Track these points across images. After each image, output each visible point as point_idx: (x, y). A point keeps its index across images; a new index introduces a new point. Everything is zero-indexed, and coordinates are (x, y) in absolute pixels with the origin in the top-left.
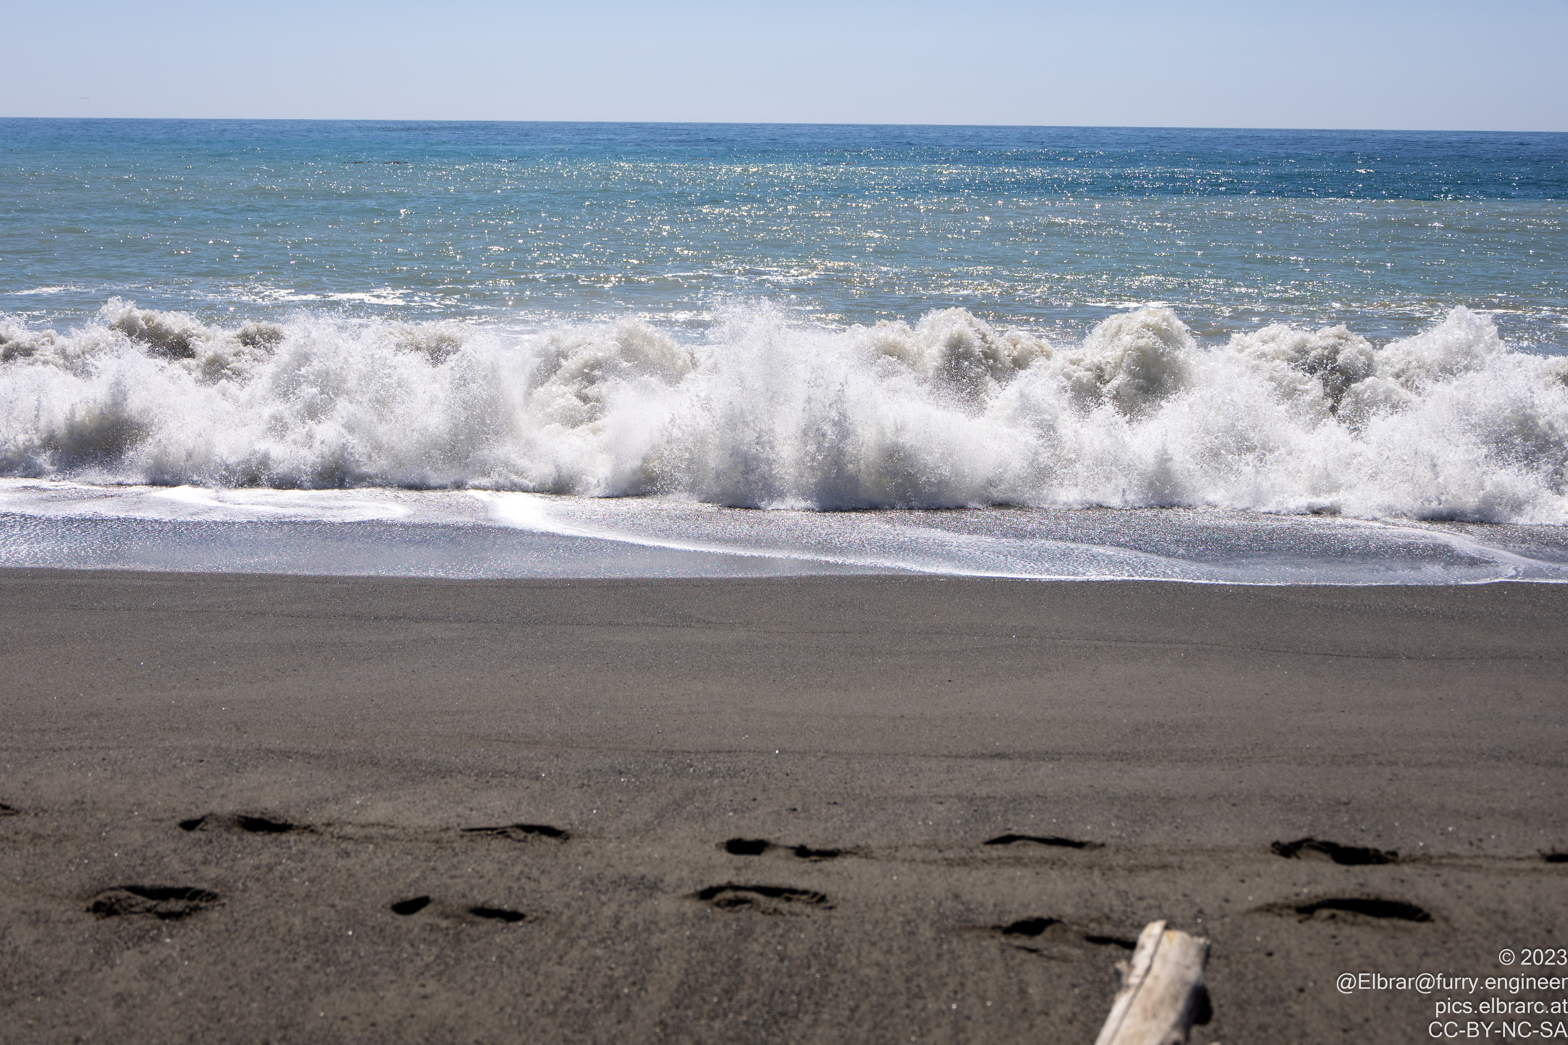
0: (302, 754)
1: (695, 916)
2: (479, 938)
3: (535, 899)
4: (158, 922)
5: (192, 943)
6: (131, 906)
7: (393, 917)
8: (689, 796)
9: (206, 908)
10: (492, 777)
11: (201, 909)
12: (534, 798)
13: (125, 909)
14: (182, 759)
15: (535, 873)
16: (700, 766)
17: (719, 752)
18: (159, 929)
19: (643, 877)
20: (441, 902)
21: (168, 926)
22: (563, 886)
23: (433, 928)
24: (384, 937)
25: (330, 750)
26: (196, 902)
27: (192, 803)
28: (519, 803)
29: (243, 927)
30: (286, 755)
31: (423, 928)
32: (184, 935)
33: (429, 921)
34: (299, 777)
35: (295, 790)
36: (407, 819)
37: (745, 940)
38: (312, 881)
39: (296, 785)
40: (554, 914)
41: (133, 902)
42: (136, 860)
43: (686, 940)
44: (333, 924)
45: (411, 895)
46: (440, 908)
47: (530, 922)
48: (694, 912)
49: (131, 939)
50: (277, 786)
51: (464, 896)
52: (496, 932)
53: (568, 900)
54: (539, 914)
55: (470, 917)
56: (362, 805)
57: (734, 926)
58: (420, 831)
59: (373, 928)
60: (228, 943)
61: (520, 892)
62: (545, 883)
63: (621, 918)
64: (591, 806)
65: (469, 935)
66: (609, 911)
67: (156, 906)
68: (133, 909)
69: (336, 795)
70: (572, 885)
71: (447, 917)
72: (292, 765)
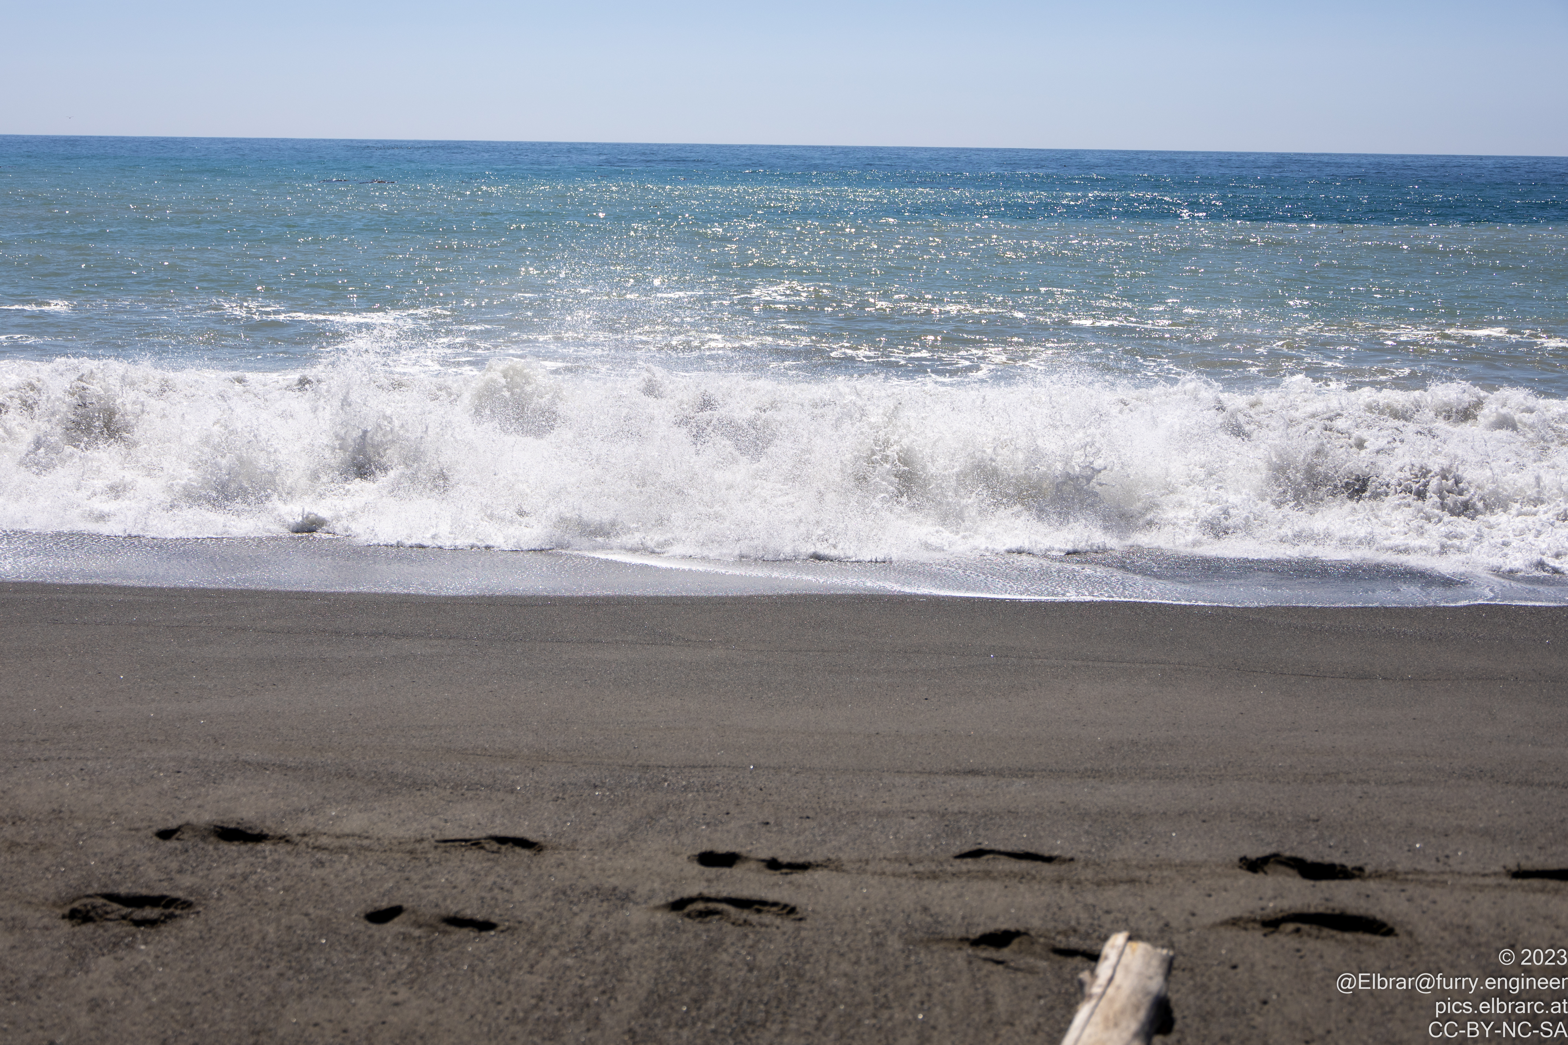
0: (279, 766)
1: (666, 926)
2: (451, 947)
3: (508, 910)
4: (133, 929)
5: (167, 950)
6: (107, 913)
7: (366, 927)
8: (662, 810)
9: (181, 916)
10: (467, 789)
11: (176, 916)
12: (508, 810)
13: (101, 917)
14: (160, 770)
15: (508, 884)
16: (674, 781)
17: (694, 767)
18: (134, 936)
19: (615, 889)
20: (414, 912)
21: (143, 933)
22: (535, 896)
23: (406, 937)
24: (357, 945)
25: (307, 763)
26: (171, 910)
27: (169, 813)
28: (494, 815)
29: (217, 935)
30: (262, 766)
31: (396, 937)
32: (159, 942)
33: (402, 930)
34: (276, 788)
35: (271, 801)
36: (382, 830)
37: (715, 950)
38: (286, 890)
39: (272, 796)
40: (526, 924)
41: (109, 909)
42: (112, 868)
43: (656, 950)
44: (307, 932)
45: (384, 904)
46: (413, 917)
47: (502, 931)
48: (664, 923)
49: (105, 946)
50: (254, 797)
51: (437, 905)
52: (467, 941)
53: (540, 910)
54: (512, 924)
55: (443, 926)
56: (337, 817)
57: (704, 937)
58: (395, 842)
59: (347, 936)
60: (202, 950)
61: (493, 902)
62: (518, 894)
63: (593, 928)
64: (565, 818)
65: (441, 944)
66: (580, 921)
67: (131, 913)
68: (108, 916)
69: (312, 806)
70: (544, 895)
71: (420, 926)
72: (269, 776)
